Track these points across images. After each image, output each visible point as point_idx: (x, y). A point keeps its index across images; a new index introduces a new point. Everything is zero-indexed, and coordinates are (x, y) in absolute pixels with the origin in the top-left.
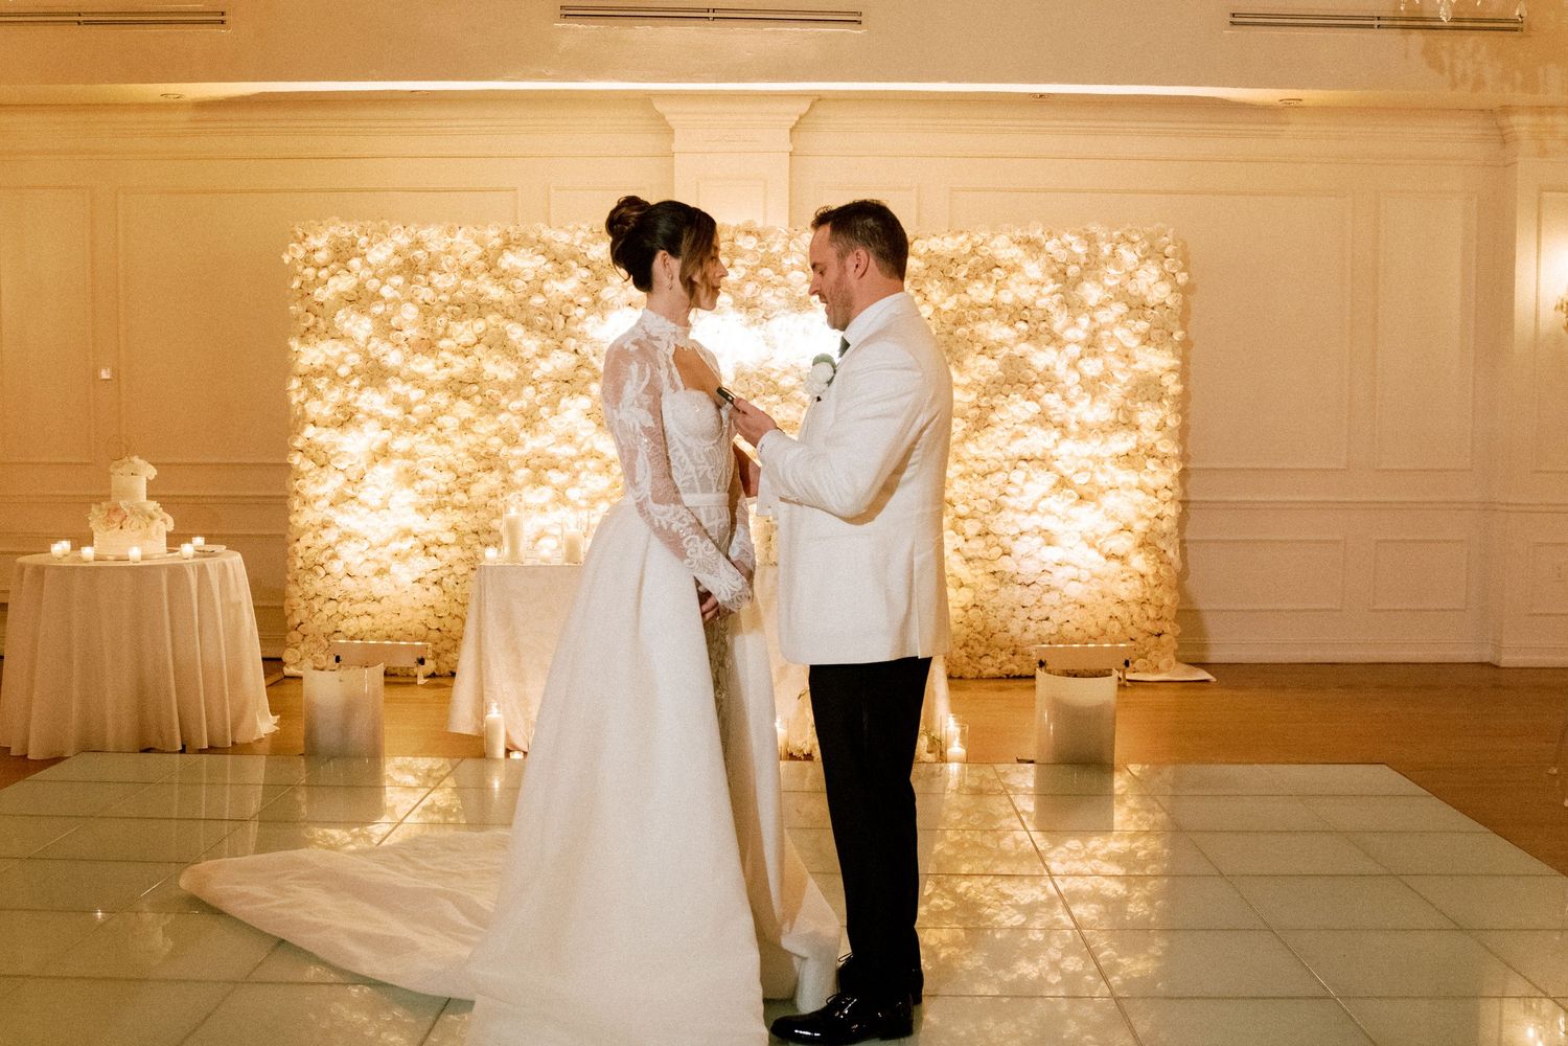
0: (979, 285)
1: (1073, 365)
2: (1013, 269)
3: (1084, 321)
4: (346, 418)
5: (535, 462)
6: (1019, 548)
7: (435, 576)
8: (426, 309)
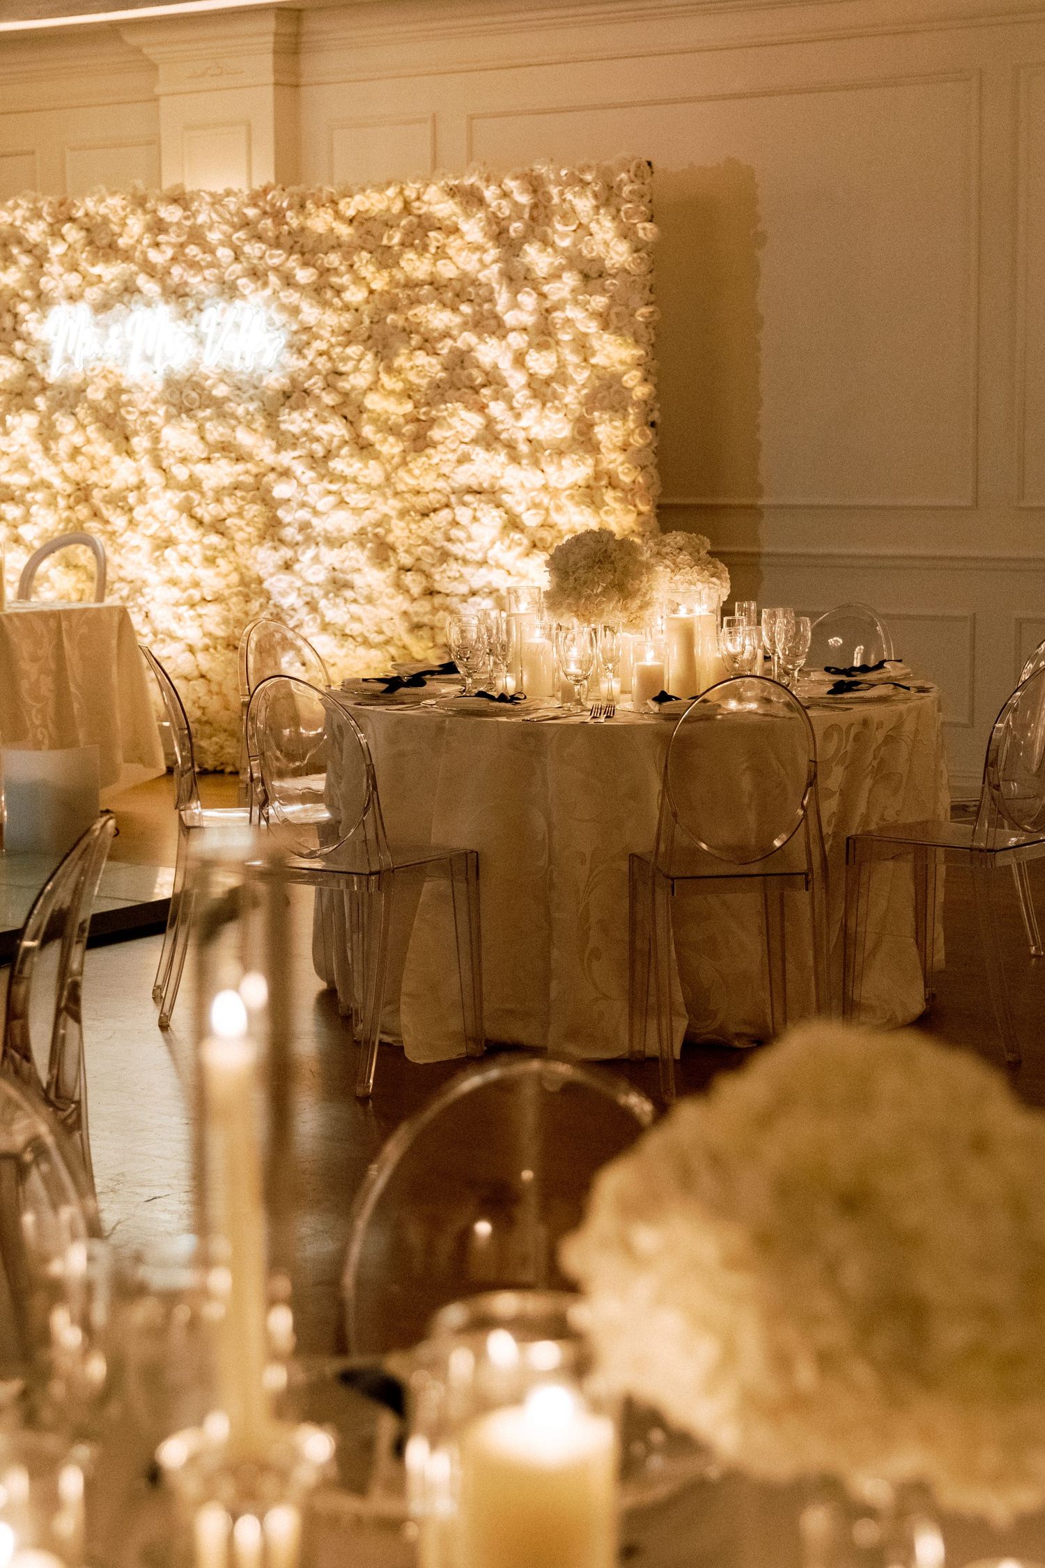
0: (411, 254)
1: (519, 360)
2: (450, 230)
3: (528, 299)
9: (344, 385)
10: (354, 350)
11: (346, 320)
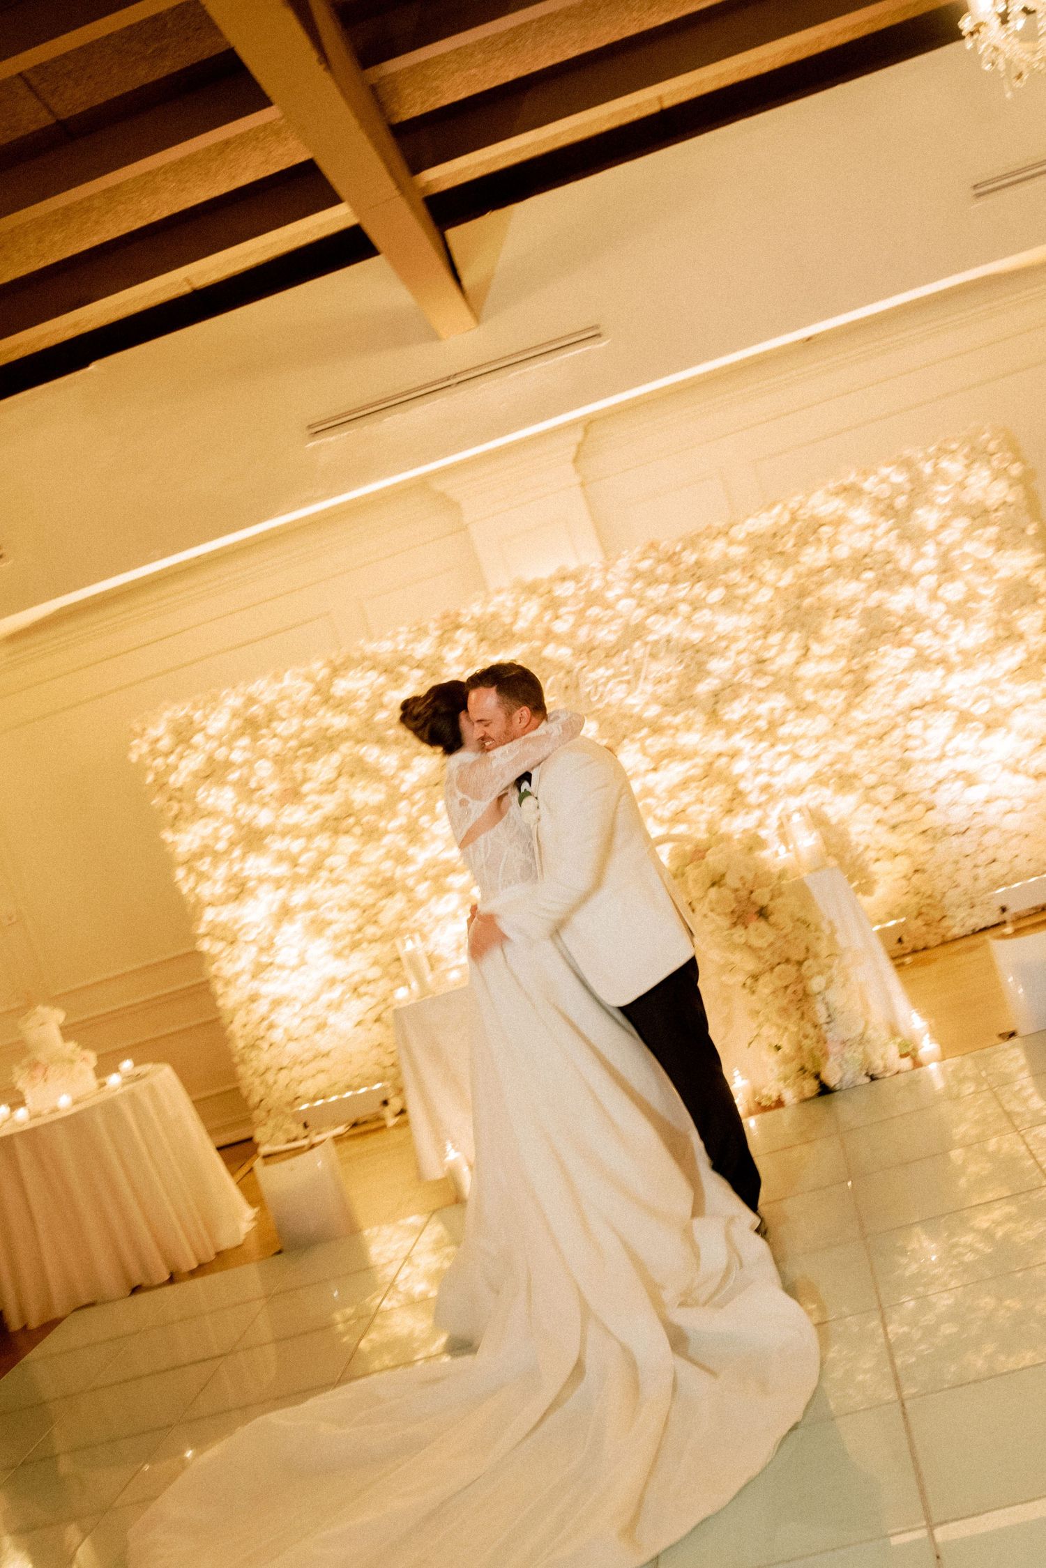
0: (810, 550)
1: (934, 597)
2: (839, 521)
3: (930, 548)
4: (240, 890)
5: (431, 873)
6: (942, 797)
7: (372, 1015)
8: (280, 761)
9: (773, 668)
10: (775, 638)
11: (760, 619)
